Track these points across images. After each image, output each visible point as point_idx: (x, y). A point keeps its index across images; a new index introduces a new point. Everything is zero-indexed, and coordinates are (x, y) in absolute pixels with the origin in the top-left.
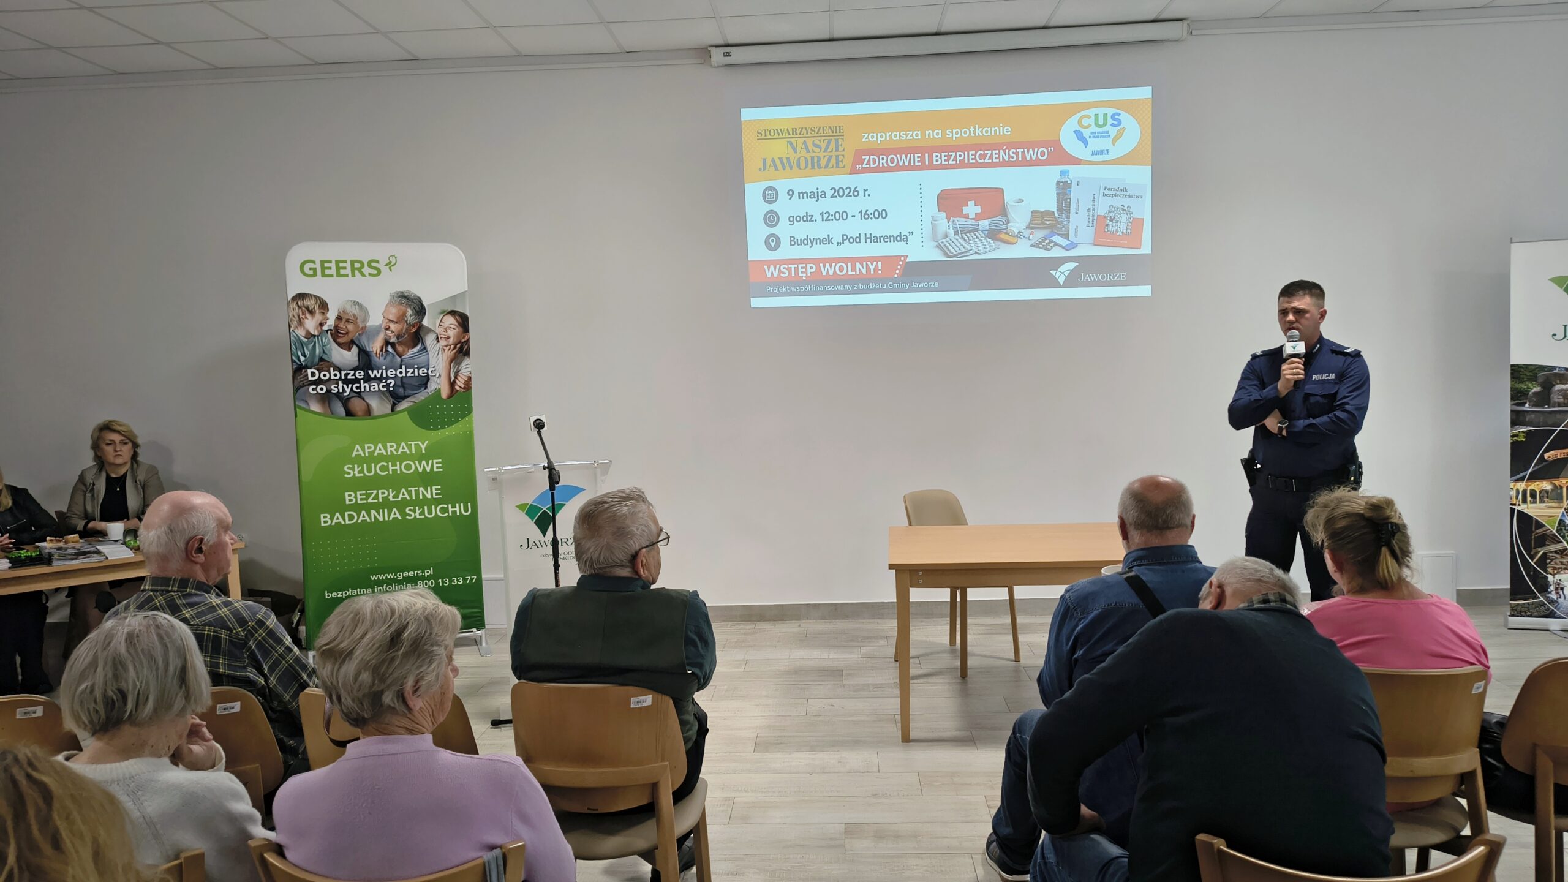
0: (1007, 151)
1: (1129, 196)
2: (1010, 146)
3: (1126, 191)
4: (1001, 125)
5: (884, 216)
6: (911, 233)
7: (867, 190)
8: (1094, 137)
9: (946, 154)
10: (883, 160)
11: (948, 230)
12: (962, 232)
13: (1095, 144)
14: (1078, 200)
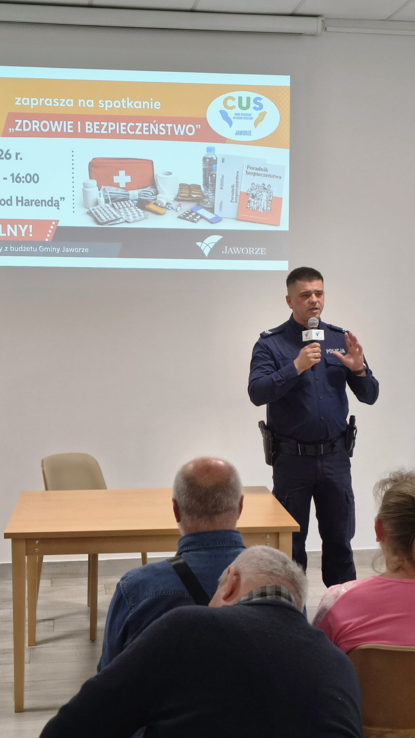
0: (157, 125)
1: (270, 176)
2: (160, 120)
3: (267, 170)
4: (152, 99)
5: (36, 180)
6: (63, 199)
7: (19, 154)
8: (238, 118)
9: (98, 123)
10: (35, 125)
11: (99, 198)
12: (114, 200)
13: (239, 125)
14: (223, 176)
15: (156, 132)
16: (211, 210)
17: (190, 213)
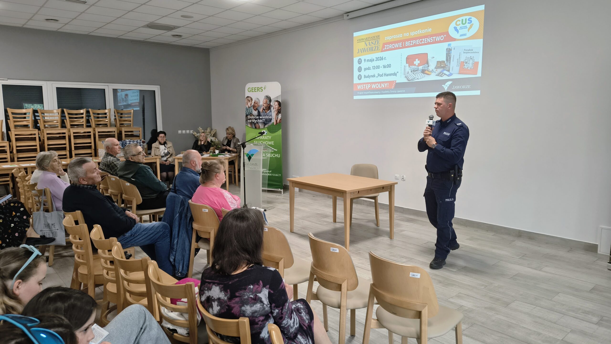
0: (430, 38)
3: (472, 50)
4: (428, 28)
5: (390, 66)
6: (398, 72)
7: (386, 57)
8: (461, 29)
9: (410, 42)
10: (391, 46)
11: (409, 71)
13: (461, 32)
14: (454, 56)
15: (429, 42)
16: (449, 71)
17: (440, 73)
